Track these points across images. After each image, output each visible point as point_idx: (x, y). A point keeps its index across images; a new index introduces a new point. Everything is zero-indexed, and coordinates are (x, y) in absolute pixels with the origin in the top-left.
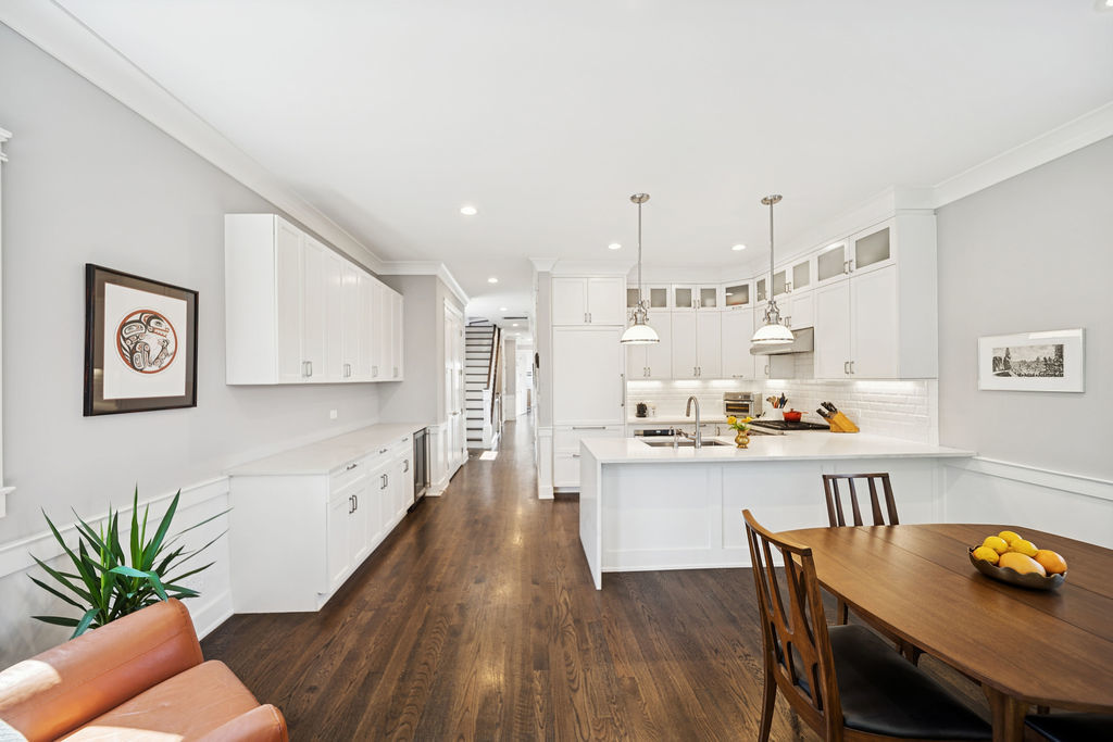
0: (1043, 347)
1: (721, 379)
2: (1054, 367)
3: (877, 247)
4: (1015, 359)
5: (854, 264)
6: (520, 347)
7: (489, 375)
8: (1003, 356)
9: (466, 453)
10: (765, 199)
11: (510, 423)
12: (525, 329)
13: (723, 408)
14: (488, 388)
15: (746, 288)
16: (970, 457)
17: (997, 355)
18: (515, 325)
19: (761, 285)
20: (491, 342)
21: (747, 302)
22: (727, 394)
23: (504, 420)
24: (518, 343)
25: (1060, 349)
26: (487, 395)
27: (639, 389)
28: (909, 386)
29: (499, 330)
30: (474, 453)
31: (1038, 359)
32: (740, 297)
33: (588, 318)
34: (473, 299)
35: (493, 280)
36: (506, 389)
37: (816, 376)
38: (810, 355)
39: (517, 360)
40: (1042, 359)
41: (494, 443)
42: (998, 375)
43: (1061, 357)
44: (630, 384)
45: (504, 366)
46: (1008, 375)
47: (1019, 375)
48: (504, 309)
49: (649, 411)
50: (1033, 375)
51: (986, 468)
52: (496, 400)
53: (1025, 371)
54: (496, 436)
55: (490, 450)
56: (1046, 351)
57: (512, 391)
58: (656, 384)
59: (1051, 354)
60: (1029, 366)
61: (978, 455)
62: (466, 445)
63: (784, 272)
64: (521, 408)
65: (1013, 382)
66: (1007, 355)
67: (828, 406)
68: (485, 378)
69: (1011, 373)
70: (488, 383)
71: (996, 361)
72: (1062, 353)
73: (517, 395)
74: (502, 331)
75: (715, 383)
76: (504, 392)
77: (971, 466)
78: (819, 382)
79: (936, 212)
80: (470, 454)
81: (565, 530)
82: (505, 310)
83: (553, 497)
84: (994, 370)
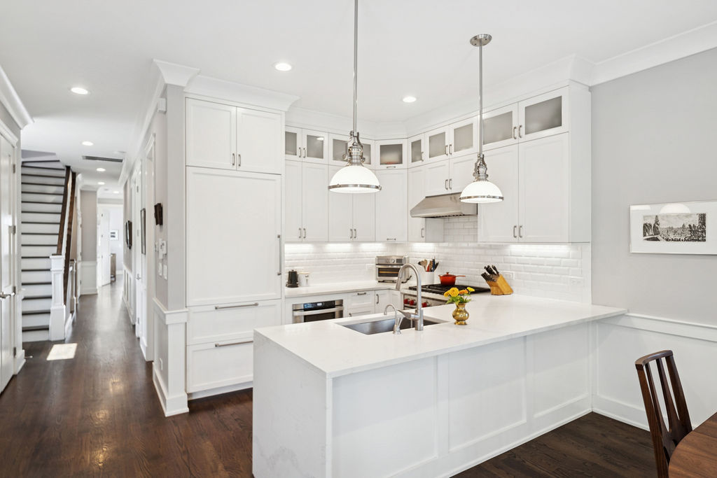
0: (688, 216)
1: (375, 242)
2: (697, 232)
3: (551, 115)
4: (663, 225)
5: (523, 129)
6: (102, 201)
7: (61, 234)
8: (652, 222)
9: (21, 353)
10: (475, 38)
11: (88, 299)
12: (115, 177)
13: (375, 272)
14: (59, 253)
15: (398, 148)
16: (623, 315)
17: (648, 222)
18: (101, 170)
19: (416, 145)
20: (62, 190)
21: (401, 162)
22: (379, 258)
23: (79, 294)
24: (100, 194)
25: (703, 218)
26: (58, 263)
27: (296, 254)
28: (563, 250)
29: (74, 175)
30: (35, 351)
31: (684, 225)
32: (392, 157)
33: (236, 160)
34: (37, 120)
35: (80, 91)
36: (81, 254)
37: (479, 240)
38: (472, 219)
39: (99, 216)
40: (687, 226)
41: (67, 330)
42: (648, 239)
43: (704, 224)
44: (288, 248)
45: (80, 223)
46: (657, 239)
47: (667, 240)
48: (88, 144)
49: (302, 279)
50: (680, 240)
51: (638, 324)
52: (71, 269)
53: (672, 236)
54: (70, 320)
55: (62, 342)
56: (691, 219)
57: (92, 256)
58: (307, 248)
59: (695, 222)
60: (675, 232)
61: (628, 311)
62: (20, 338)
63: (443, 134)
64: (102, 276)
65: (661, 246)
66: (657, 222)
67: (488, 269)
68: (55, 240)
69: (659, 237)
70: (59, 245)
71: (646, 227)
72: (704, 220)
73: (98, 260)
74: (79, 177)
75: (365, 247)
76: (79, 258)
77: (623, 322)
78: (482, 244)
79: (591, 89)
80: (27, 354)
81: (226, 468)
82: (89, 146)
83: (186, 410)
84: (645, 235)
